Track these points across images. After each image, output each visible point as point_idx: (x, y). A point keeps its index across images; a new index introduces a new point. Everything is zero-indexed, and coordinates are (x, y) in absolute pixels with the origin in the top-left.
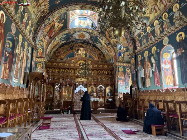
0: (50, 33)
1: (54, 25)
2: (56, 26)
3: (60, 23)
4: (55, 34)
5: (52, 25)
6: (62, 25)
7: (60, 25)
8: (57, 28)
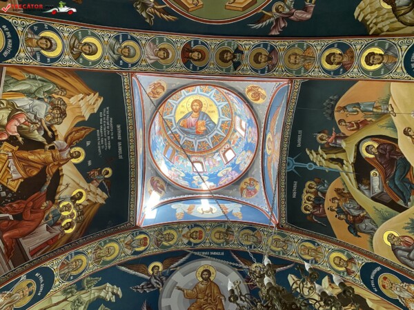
0: (19, 217)
1: (58, 176)
2: (64, 192)
3: (89, 180)
4: (54, 240)
5: (45, 164)
6: (101, 201)
7: (91, 197)
8: (67, 208)
